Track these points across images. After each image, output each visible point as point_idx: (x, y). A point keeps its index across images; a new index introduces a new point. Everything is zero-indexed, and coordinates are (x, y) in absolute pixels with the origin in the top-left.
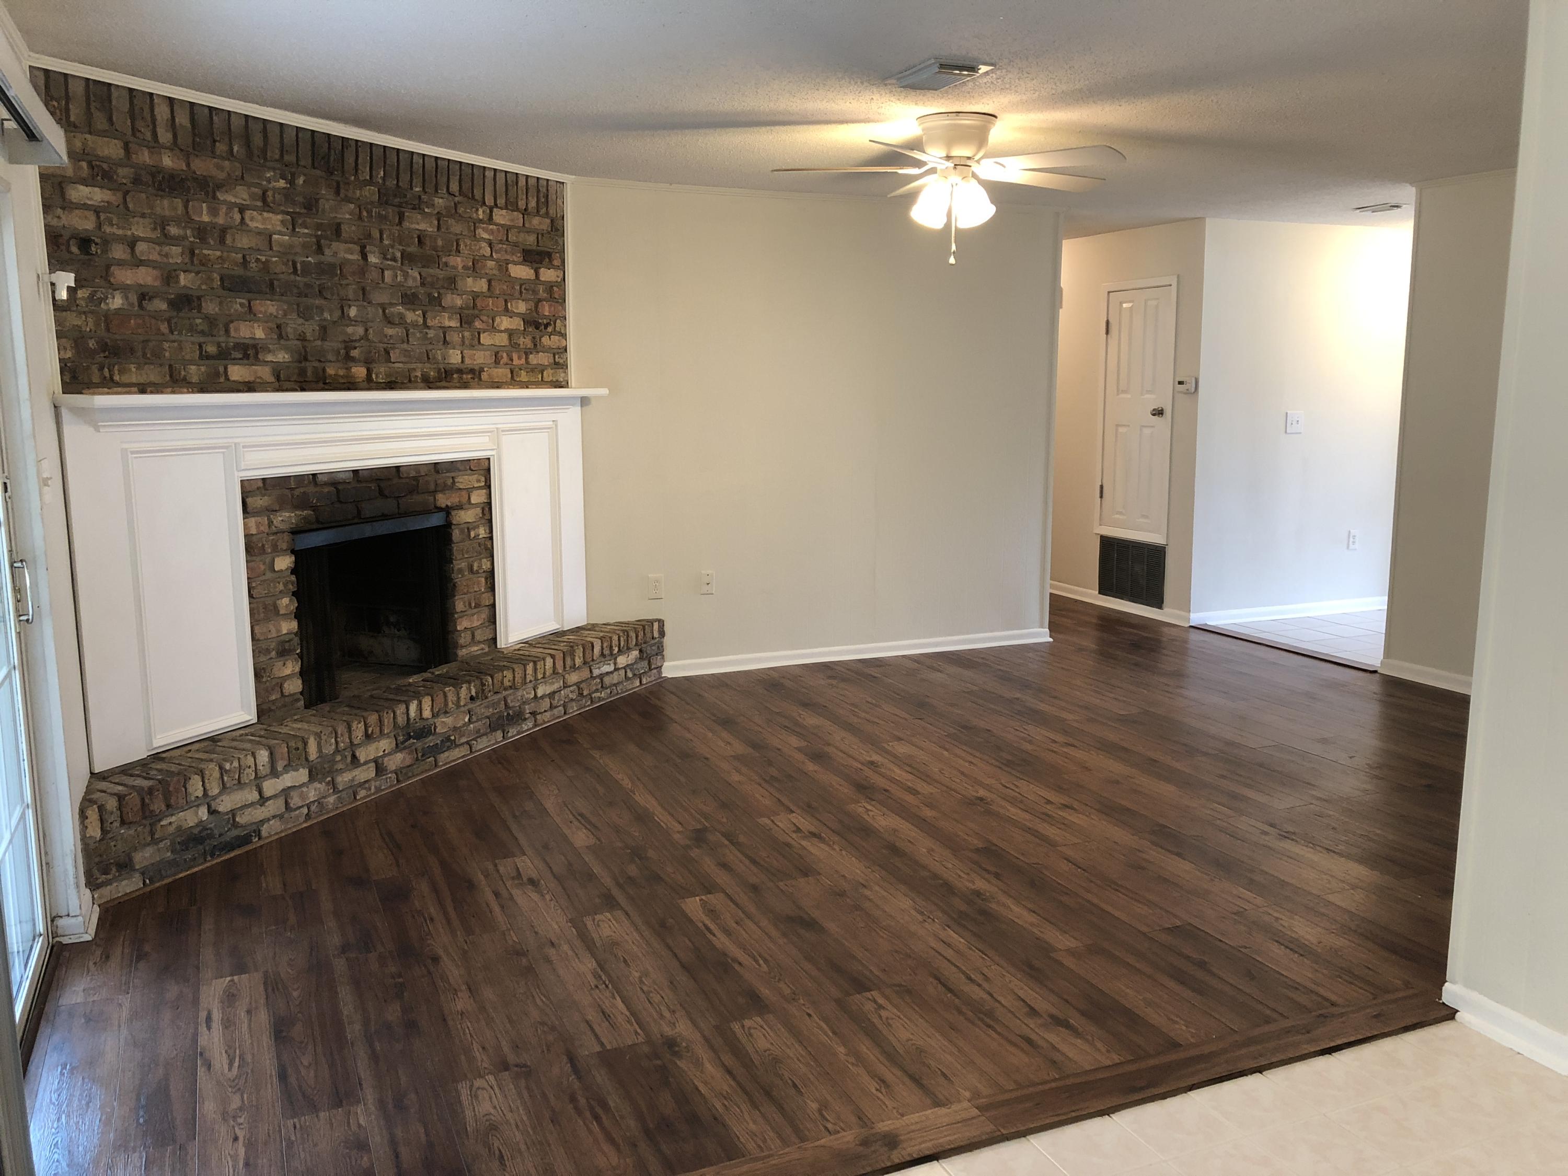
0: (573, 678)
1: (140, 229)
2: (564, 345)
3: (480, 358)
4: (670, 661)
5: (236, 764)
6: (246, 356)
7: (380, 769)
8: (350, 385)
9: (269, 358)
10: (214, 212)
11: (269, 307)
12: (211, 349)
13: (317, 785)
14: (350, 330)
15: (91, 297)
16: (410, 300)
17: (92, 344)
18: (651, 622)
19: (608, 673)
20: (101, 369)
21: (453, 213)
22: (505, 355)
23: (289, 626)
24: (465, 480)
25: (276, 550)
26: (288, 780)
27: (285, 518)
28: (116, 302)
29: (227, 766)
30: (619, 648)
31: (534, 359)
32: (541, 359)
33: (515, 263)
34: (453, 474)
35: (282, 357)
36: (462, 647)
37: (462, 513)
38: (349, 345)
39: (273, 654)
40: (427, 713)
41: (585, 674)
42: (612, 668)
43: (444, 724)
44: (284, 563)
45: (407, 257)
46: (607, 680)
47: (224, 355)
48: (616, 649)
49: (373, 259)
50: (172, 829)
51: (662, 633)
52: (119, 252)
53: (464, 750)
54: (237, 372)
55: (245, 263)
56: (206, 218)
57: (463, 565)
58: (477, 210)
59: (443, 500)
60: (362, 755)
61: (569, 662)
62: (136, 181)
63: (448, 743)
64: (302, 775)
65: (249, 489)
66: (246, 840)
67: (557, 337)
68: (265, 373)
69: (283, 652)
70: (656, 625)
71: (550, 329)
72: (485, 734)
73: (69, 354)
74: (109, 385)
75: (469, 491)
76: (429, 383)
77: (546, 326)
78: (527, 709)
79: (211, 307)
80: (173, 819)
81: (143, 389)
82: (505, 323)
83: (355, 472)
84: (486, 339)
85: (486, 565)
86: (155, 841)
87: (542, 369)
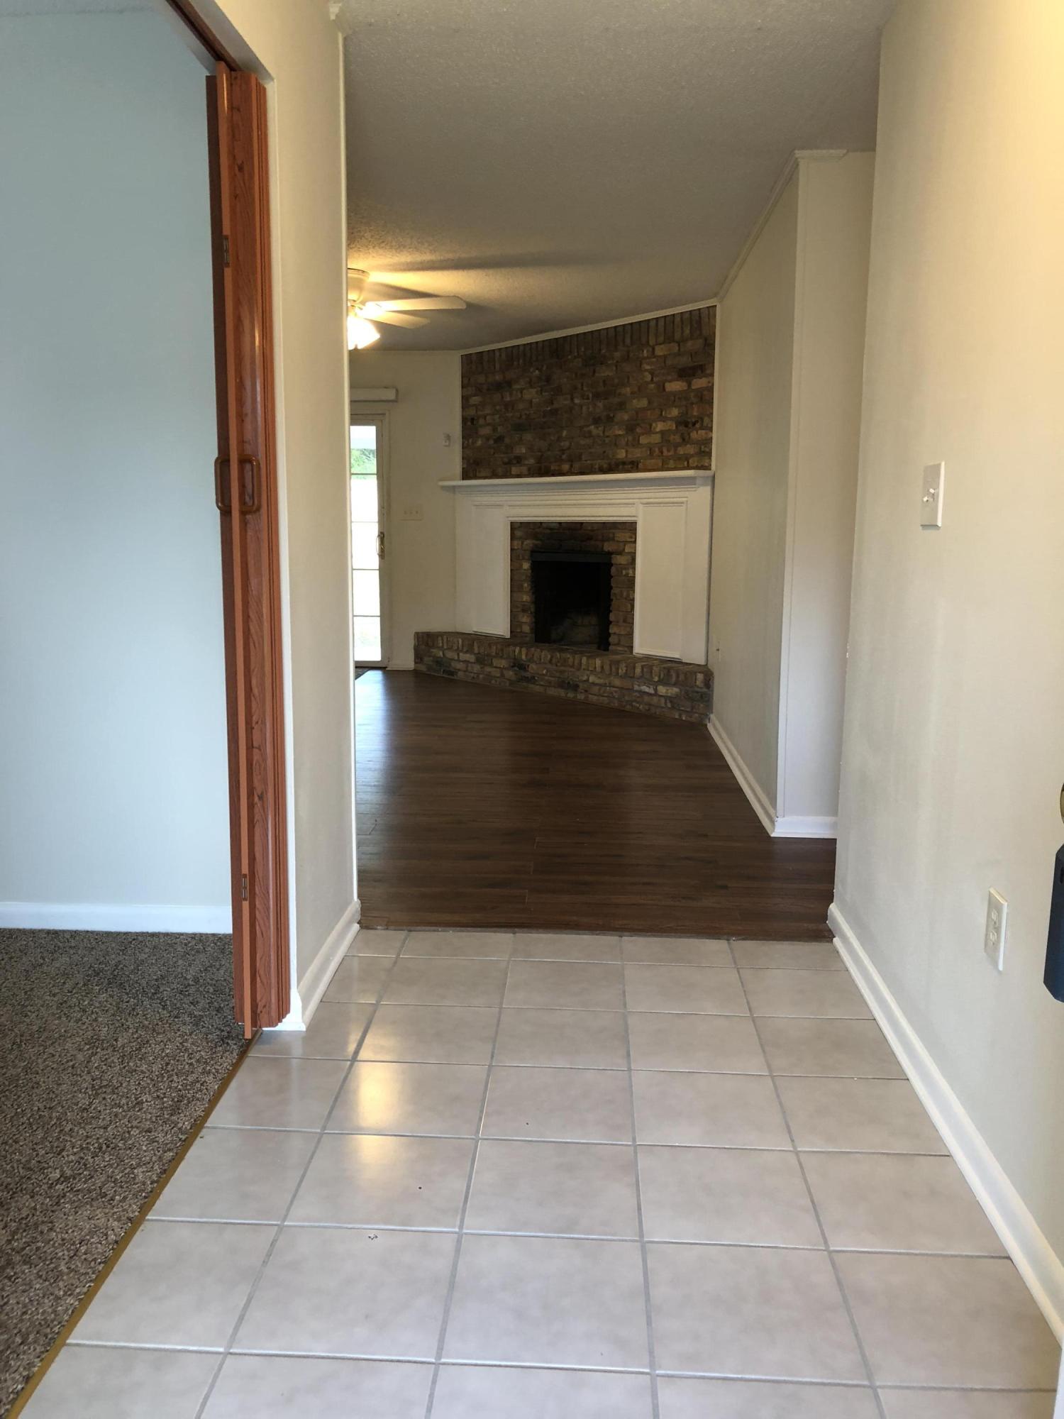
1: (488, 411)
2: (709, 436)
3: (637, 453)
6: (518, 462)
7: (502, 675)
9: (527, 462)
10: (511, 395)
11: (528, 437)
12: (506, 460)
14: (562, 444)
15: (473, 443)
16: (597, 421)
17: (471, 461)
19: (650, 695)
21: (627, 358)
22: (657, 450)
23: (526, 598)
24: (621, 536)
25: (523, 558)
27: (529, 543)
28: (479, 443)
30: (659, 677)
31: (681, 451)
32: (690, 449)
33: (670, 381)
34: (614, 531)
35: (532, 461)
37: (618, 557)
38: (563, 451)
42: (652, 691)
44: (526, 565)
45: (597, 396)
46: (646, 699)
47: (509, 463)
48: (656, 679)
49: (577, 401)
52: (481, 421)
54: (514, 470)
55: (521, 416)
56: (508, 399)
57: (617, 591)
58: (643, 351)
59: (608, 547)
62: (488, 390)
65: (514, 527)
66: (453, 673)
67: (704, 431)
68: (524, 470)
70: (700, 677)
71: (698, 426)
72: (555, 687)
73: (465, 466)
75: (623, 543)
76: (603, 472)
77: (694, 424)
79: (507, 440)
82: (660, 426)
83: (560, 523)
84: (643, 440)
87: (687, 458)
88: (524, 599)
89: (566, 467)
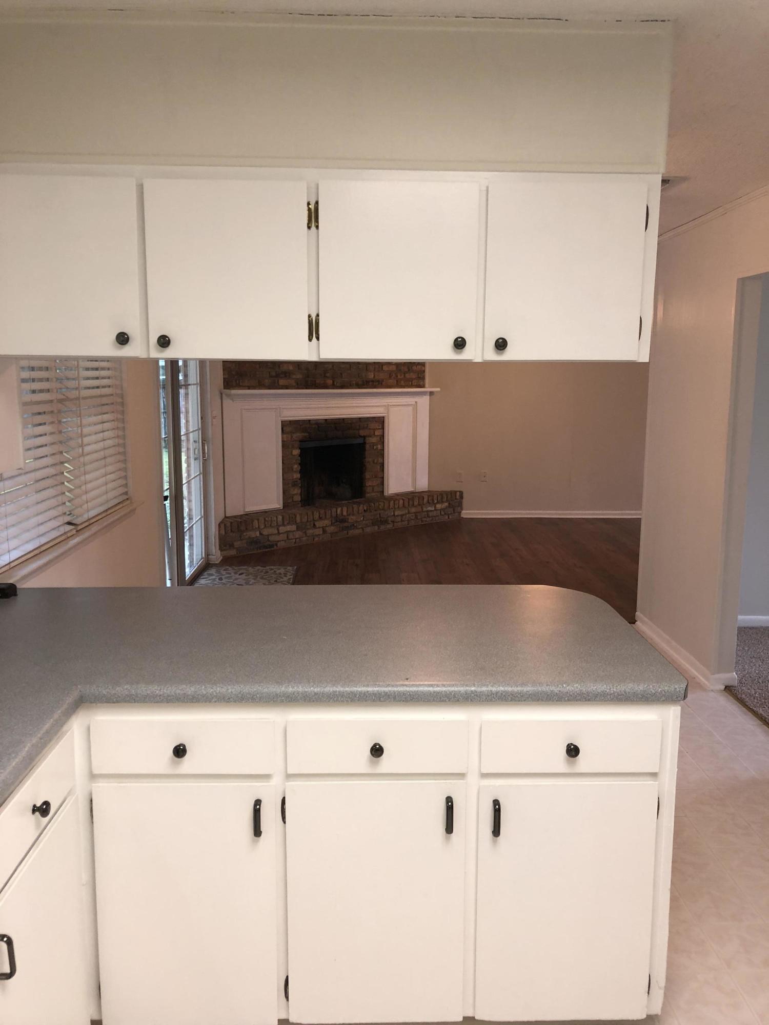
0: (413, 510)
2: (423, 369)
3: (382, 376)
4: (465, 510)
5: (270, 519)
6: (286, 376)
7: (324, 531)
8: (325, 387)
9: (294, 377)
13: (299, 532)
17: (234, 373)
18: (456, 492)
19: (431, 511)
20: (236, 381)
22: (394, 374)
23: (297, 476)
24: (373, 425)
25: (293, 447)
26: (289, 528)
27: (298, 435)
29: (267, 519)
30: (437, 500)
31: (408, 376)
32: (413, 376)
34: (367, 423)
35: (299, 376)
36: (368, 493)
37: (370, 438)
38: (326, 371)
39: (290, 485)
40: (345, 513)
41: (419, 509)
42: (433, 509)
43: (352, 519)
44: (296, 452)
46: (431, 514)
47: (277, 376)
48: (436, 501)
50: (247, 537)
51: (462, 497)
53: (360, 531)
54: (282, 382)
57: (370, 460)
59: (362, 433)
60: (317, 524)
61: (411, 502)
63: (353, 526)
64: (294, 527)
65: (284, 424)
66: (271, 546)
67: (420, 366)
68: (293, 383)
69: (294, 485)
70: (458, 493)
72: (370, 526)
73: (226, 376)
74: (239, 386)
75: (374, 430)
76: (359, 386)
78: (390, 519)
80: (248, 534)
81: (249, 388)
83: (326, 420)
84: (385, 368)
85: (380, 460)
86: (241, 540)
87: (411, 380)
88: (295, 477)
89: (330, 382)
